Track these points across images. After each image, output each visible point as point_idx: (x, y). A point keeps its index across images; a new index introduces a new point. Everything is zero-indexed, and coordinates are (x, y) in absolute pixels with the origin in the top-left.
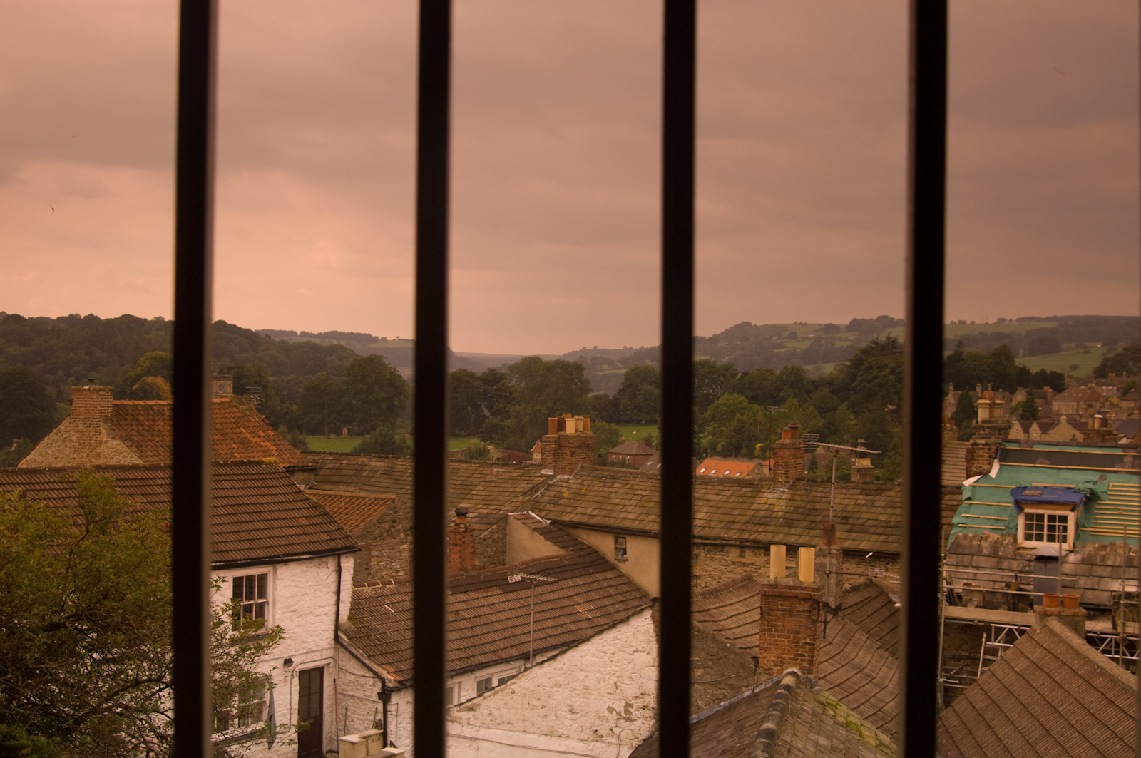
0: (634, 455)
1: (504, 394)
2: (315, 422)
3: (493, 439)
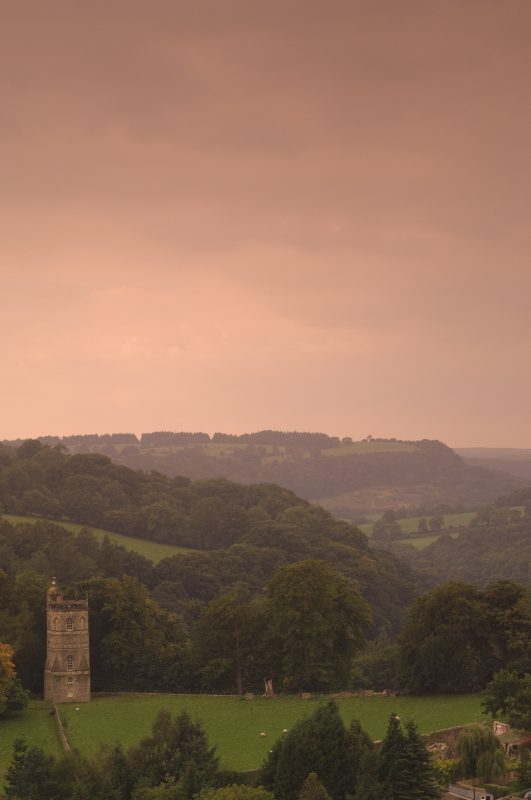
1: (525, 622)
2: (222, 670)
3: (506, 705)
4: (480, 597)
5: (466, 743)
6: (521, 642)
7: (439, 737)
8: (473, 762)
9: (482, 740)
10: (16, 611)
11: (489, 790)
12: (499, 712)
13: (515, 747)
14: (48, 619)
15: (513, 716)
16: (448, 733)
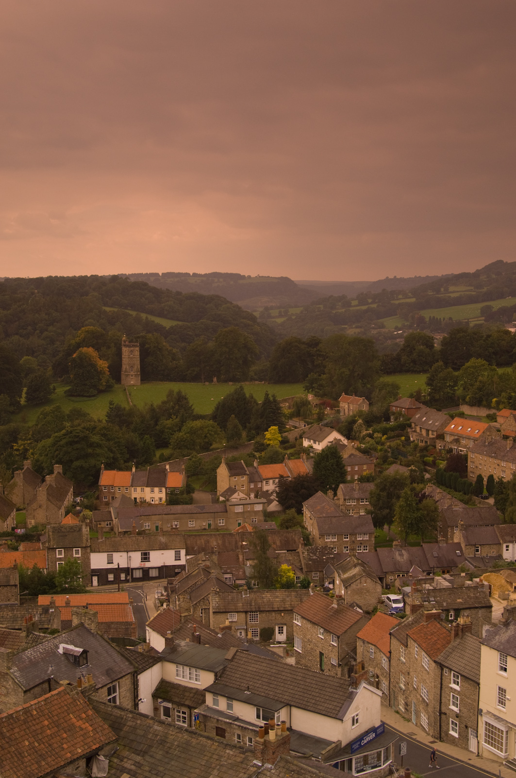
0: (408, 409)
1: (322, 353)
2: (195, 373)
3: (313, 387)
4: (304, 343)
5: (297, 403)
6: (320, 362)
7: (285, 401)
8: (299, 411)
9: (303, 402)
10: (109, 347)
11: (305, 422)
12: (310, 390)
13: (316, 404)
14: (123, 350)
15: (316, 392)
16: (290, 398)
